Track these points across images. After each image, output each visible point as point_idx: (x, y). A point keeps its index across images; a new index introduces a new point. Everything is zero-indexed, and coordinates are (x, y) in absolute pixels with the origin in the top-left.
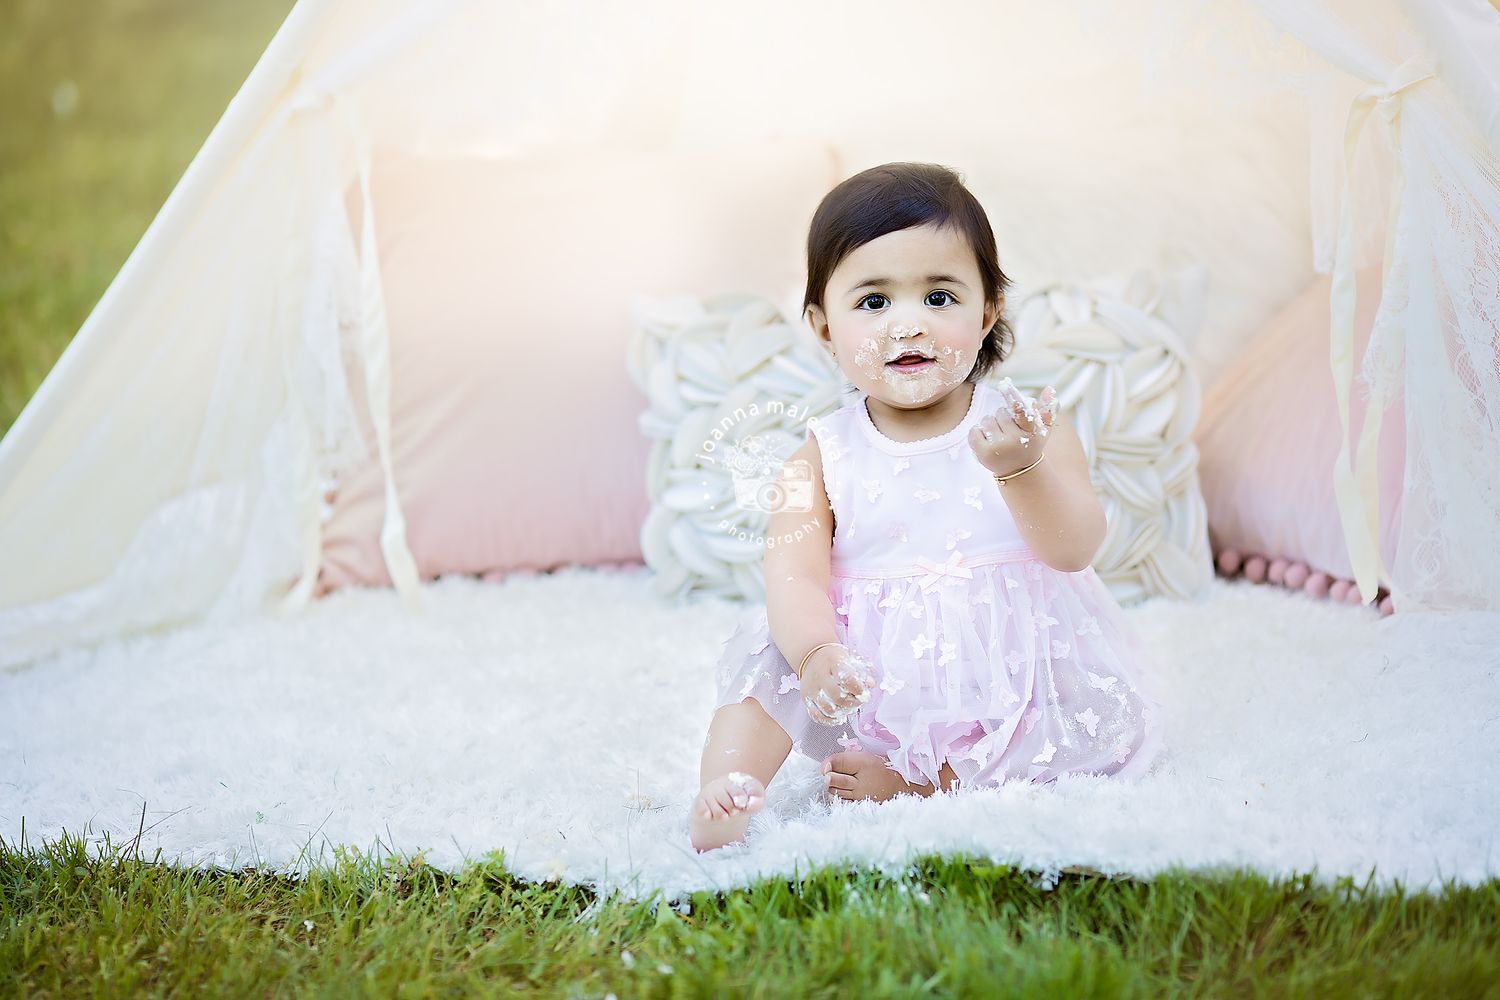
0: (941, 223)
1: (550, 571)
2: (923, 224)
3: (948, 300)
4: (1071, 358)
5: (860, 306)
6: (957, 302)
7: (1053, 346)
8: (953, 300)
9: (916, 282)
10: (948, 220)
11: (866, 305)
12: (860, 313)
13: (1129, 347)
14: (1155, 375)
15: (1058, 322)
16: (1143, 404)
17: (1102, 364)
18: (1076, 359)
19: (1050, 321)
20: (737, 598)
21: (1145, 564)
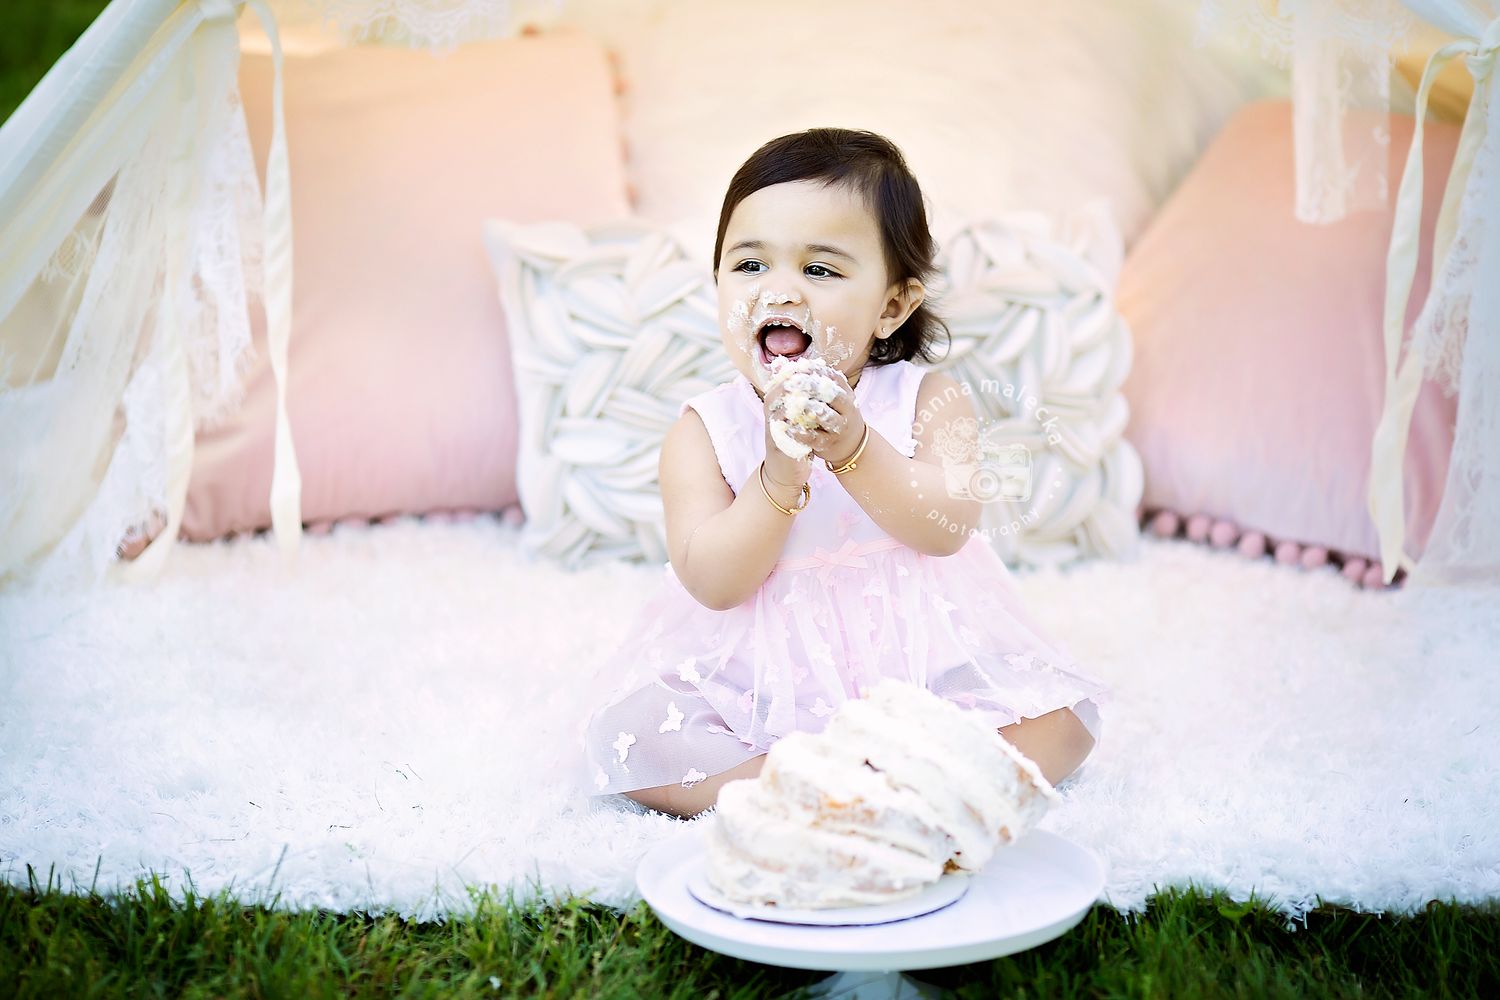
1: (375, 521)
4: (1011, 305)
7: (993, 291)
13: (1069, 294)
14: (1097, 322)
15: (990, 264)
16: (1078, 354)
17: (1042, 311)
18: (1015, 304)
19: (982, 263)
20: (638, 560)
21: (1084, 525)
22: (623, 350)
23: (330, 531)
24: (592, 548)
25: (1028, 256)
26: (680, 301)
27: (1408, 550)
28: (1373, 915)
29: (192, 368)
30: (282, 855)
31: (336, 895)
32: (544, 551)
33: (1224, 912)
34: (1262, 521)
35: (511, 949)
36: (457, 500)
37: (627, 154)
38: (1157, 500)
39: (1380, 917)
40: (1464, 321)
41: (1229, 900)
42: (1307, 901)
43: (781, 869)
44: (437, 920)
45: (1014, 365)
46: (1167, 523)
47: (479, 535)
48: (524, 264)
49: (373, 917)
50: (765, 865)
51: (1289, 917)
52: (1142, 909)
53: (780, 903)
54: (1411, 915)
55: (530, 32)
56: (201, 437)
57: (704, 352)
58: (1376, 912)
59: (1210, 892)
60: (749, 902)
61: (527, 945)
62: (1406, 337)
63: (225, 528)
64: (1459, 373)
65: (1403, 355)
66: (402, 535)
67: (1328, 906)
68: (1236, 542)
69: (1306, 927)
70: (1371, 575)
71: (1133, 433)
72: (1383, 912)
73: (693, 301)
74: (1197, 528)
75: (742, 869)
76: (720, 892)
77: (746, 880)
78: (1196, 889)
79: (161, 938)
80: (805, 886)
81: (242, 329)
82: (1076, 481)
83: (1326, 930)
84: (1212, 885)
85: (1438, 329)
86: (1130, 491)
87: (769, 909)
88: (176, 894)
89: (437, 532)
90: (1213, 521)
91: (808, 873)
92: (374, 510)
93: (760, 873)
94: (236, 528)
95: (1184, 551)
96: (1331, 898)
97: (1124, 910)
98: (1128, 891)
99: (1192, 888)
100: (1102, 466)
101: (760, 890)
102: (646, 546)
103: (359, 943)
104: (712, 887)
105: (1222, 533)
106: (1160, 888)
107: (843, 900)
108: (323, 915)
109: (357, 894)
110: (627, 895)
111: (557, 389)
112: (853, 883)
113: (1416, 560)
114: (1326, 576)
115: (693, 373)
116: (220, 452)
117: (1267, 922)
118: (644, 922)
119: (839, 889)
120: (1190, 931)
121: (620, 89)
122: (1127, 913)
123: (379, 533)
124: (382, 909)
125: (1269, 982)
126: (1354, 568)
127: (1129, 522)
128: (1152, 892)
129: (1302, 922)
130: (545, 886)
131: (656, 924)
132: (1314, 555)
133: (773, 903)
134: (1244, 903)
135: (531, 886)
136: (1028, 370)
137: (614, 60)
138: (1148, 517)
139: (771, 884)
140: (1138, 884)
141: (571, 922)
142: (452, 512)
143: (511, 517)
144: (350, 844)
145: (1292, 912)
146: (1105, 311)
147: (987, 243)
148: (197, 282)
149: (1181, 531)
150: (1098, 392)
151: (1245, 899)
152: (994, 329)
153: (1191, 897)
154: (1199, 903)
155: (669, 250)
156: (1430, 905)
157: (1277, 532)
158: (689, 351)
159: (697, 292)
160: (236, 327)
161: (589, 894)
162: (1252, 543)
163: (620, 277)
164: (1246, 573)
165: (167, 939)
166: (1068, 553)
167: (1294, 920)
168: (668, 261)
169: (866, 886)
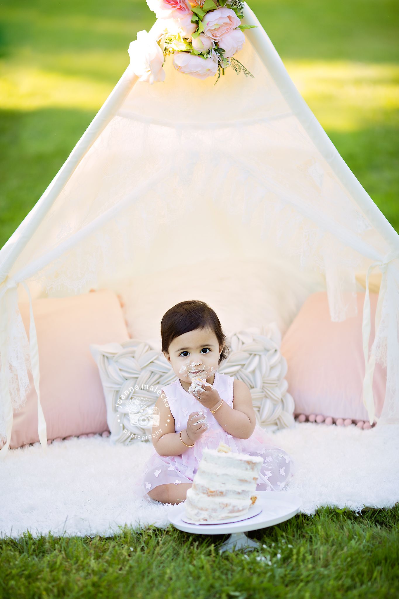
0: (203, 327)
1: (64, 439)
2: (198, 328)
3: (208, 350)
4: (251, 354)
5: (180, 355)
6: (211, 351)
7: (245, 351)
8: (210, 350)
9: (197, 348)
10: (205, 326)
11: (182, 355)
12: (180, 357)
13: (268, 351)
14: (276, 358)
15: (243, 343)
16: (272, 368)
17: (260, 356)
18: (252, 354)
19: (241, 343)
21: (278, 419)
22: (137, 378)
25: (254, 340)
26: (152, 362)
27: (376, 415)
28: (380, 509)
29: (11, 394)
30: (66, 519)
31: (80, 532)
32: (118, 441)
33: (337, 511)
34: (331, 414)
35: (134, 540)
36: (88, 431)
37: (127, 324)
38: (299, 411)
39: (382, 509)
40: (386, 345)
41: (338, 508)
42: (361, 507)
43: (206, 510)
44: (111, 536)
45: (253, 372)
46: (302, 418)
47: (96, 440)
48: (104, 356)
49: (92, 537)
50: (202, 509)
51: (356, 512)
52: (314, 513)
53: (208, 520)
54: (391, 508)
55: (92, 291)
56: (15, 416)
57: (161, 376)
58: (381, 508)
59: (333, 507)
60: (199, 520)
61: (138, 540)
62: (370, 350)
63: (21, 444)
64: (386, 360)
65: (369, 356)
66: (72, 442)
67: (367, 508)
68: (324, 421)
69: (361, 514)
70: (366, 425)
71: (290, 391)
72: (383, 508)
73: (156, 361)
74: (311, 418)
75: (196, 511)
76: (191, 519)
77: (197, 514)
78: (329, 506)
79: (33, 547)
80: (214, 514)
81: (26, 380)
82: (275, 406)
83: (367, 515)
84: (333, 504)
85: (379, 347)
86: (291, 408)
87: (205, 521)
88: (35, 535)
89: (83, 440)
90: (316, 416)
91: (214, 510)
92: (64, 436)
93: (201, 512)
94: (25, 443)
95: (308, 425)
96: (368, 505)
97: (309, 514)
98: (309, 509)
99: (328, 506)
100: (282, 401)
101: (202, 517)
103: (90, 543)
104: (188, 518)
105: (319, 419)
106: (318, 507)
107: (226, 517)
108: (78, 537)
109: (87, 531)
110: (165, 524)
111: (117, 392)
112: (228, 512)
113: (379, 417)
114: (352, 427)
115: (158, 383)
116: (20, 419)
117: (350, 513)
118: (171, 529)
119: (224, 514)
120: (328, 517)
121: (122, 306)
122: (310, 515)
123: (66, 442)
124: (94, 535)
125: (353, 528)
126: (360, 424)
127: (292, 418)
128: (317, 508)
129: (360, 513)
130: (141, 523)
131: (175, 530)
132: (348, 421)
133: (206, 520)
134: (343, 509)
135: (137, 524)
136: (258, 373)
137: (119, 297)
138: (296, 417)
139: (204, 514)
140: (312, 507)
141: (151, 531)
142: (87, 434)
143: (105, 434)
144: (82, 518)
145: (357, 511)
146: (278, 355)
147: (241, 337)
148: (11, 367)
149: (307, 420)
150: (279, 379)
151: (343, 508)
152: (246, 363)
153: (327, 509)
154: (330, 511)
155: (147, 347)
156: (396, 504)
157: (336, 416)
158: (157, 376)
159: (157, 359)
160: (24, 379)
161: (155, 523)
162: (329, 420)
163: (133, 357)
164: (328, 429)
165: (35, 547)
166: (275, 428)
167: (358, 513)
168: (147, 351)
169: (232, 511)
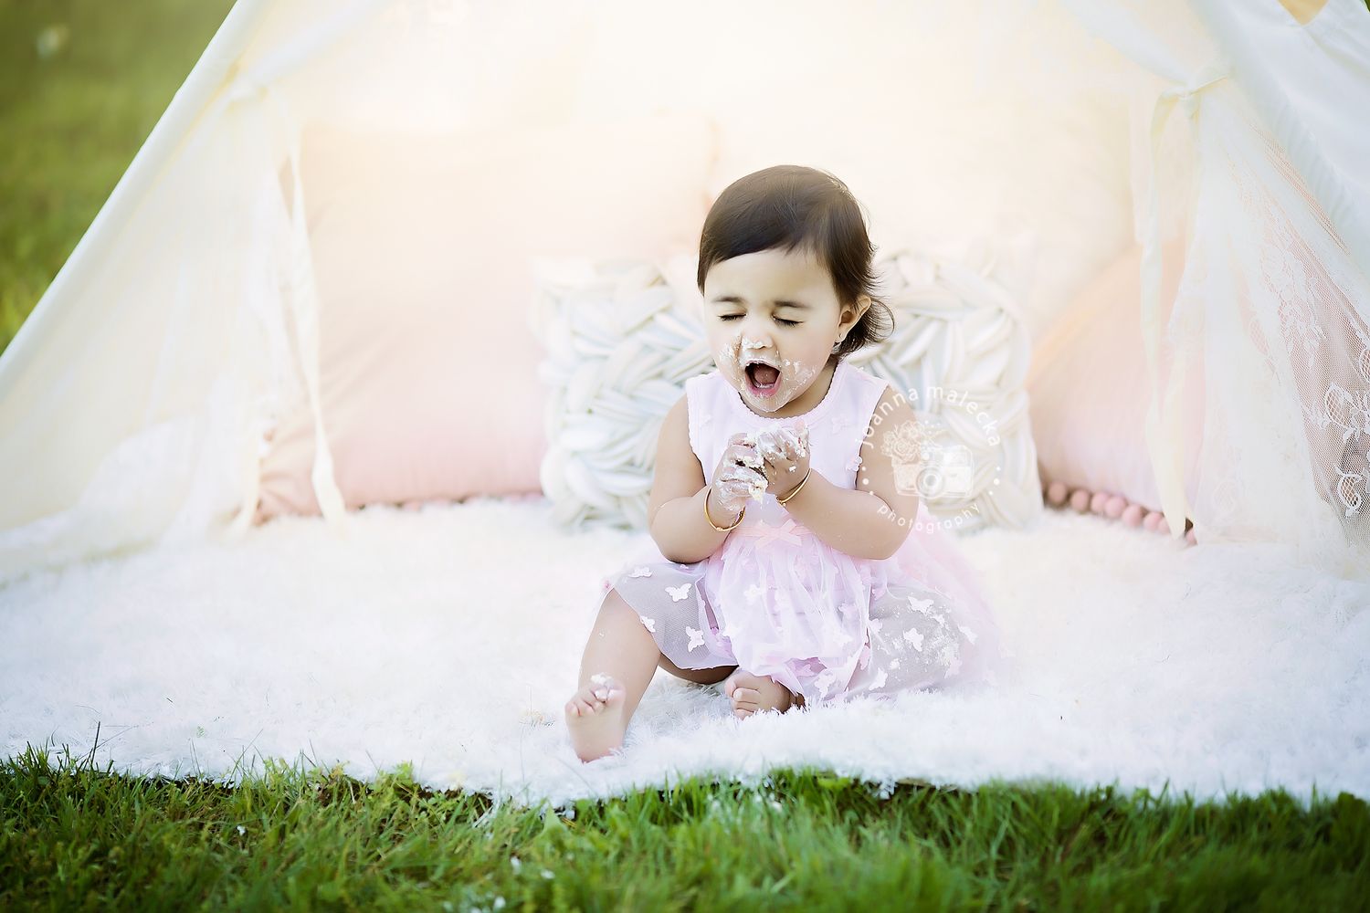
0: (792, 246)
2: (779, 246)
4: (917, 316)
7: (901, 306)
10: (801, 243)
13: (968, 306)
16: (980, 357)
17: (944, 322)
20: (625, 527)
23: (420, 509)
24: (588, 518)
25: (937, 278)
26: (651, 318)
46: (1080, 500)
57: (667, 359)
102: (631, 516)
115: (659, 375)
146: (1000, 322)
